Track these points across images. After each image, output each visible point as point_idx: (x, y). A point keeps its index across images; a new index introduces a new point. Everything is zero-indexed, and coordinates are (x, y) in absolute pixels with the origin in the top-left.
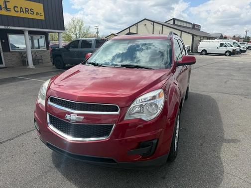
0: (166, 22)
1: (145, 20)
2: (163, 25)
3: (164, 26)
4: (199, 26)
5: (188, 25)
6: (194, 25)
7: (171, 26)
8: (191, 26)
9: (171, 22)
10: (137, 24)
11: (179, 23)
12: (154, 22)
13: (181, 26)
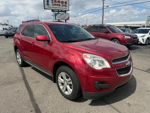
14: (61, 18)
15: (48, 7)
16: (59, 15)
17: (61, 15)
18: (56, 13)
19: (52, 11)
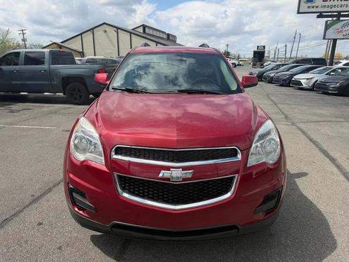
0: (133, 29)
1: (105, 25)
2: (131, 33)
3: (132, 35)
4: (174, 37)
5: (161, 35)
6: (168, 35)
7: (142, 35)
8: (165, 36)
9: (141, 30)
10: (92, 29)
11: (151, 32)
12: (118, 28)
13: (153, 36)
14: (344, 33)
15: (309, 7)
16: (339, 25)
17: (344, 26)
18: (329, 22)
19: (318, 17)
